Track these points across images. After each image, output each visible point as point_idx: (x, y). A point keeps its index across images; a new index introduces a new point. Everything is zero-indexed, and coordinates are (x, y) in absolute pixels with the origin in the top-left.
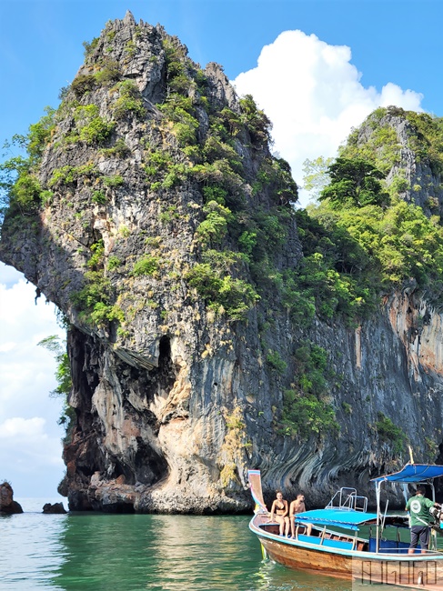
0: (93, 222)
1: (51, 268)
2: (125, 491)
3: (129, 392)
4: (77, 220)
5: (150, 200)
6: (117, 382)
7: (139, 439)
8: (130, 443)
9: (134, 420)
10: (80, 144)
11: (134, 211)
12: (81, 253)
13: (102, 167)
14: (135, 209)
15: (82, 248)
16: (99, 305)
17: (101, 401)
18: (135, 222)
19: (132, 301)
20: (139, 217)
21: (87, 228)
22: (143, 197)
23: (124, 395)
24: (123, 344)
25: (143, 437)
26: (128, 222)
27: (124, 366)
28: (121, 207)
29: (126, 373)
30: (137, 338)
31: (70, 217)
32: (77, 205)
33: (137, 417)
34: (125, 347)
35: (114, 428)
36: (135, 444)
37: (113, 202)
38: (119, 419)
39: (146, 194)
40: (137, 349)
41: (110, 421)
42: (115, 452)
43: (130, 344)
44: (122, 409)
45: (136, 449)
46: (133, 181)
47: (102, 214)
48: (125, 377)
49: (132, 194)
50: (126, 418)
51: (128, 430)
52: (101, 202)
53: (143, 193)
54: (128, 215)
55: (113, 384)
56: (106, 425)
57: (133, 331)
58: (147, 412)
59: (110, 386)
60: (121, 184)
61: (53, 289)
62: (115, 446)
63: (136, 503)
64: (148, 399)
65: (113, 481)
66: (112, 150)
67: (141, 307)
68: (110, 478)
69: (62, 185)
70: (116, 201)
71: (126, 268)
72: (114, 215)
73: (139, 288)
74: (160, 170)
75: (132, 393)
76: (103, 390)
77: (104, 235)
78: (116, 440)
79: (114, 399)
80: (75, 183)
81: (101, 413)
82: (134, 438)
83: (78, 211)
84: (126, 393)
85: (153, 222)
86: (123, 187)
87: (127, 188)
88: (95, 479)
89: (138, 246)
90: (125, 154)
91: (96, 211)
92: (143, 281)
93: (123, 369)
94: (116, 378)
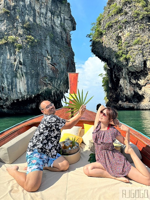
0: (118, 34)
1: (107, 49)
2: (131, 105)
3: (131, 79)
4: (114, 35)
5: (135, 24)
6: (127, 77)
7: (134, 91)
8: (131, 92)
9: (132, 86)
10: (112, 16)
11: (131, 29)
12: (116, 43)
13: (120, 19)
14: (131, 28)
15: (116, 42)
16: (123, 55)
17: (123, 83)
18: (131, 32)
19: (133, 52)
20: (132, 30)
21: (117, 36)
22: (133, 24)
23: (129, 80)
24: (133, 64)
25: (136, 91)
26: (129, 32)
27: (130, 72)
28: (126, 28)
29: (130, 74)
30: (137, 62)
31: (112, 35)
32: (113, 31)
33: (133, 86)
34: (133, 65)
35: (126, 89)
36: (133, 92)
37: (124, 27)
38: (128, 87)
39: (134, 23)
40: (137, 65)
41: (125, 87)
42: (127, 95)
43: (135, 64)
44: (129, 84)
45: (133, 94)
46: (130, 20)
47: (121, 32)
48: (130, 75)
49: (130, 24)
50: (130, 86)
51: (131, 89)
52: (120, 28)
53: (133, 23)
54: (129, 30)
55: (126, 77)
56: (124, 89)
57: (135, 60)
58: (137, 84)
59: (125, 78)
60: (126, 22)
61: (109, 54)
62: (127, 94)
63: (135, 107)
64: (137, 80)
65: (126, 103)
66: (122, 14)
67: (137, 53)
68: (124, 102)
69: (108, 27)
70: (125, 27)
71: (130, 44)
72: (124, 31)
73: (135, 48)
74: (137, 16)
75: (132, 79)
76: (123, 80)
77: (122, 37)
78: (127, 92)
79: (126, 82)
80: (112, 26)
81: (123, 85)
82: (132, 91)
83: (114, 32)
84: (130, 79)
85: (137, 30)
86: (127, 22)
87: (128, 22)
88: (120, 102)
89: (133, 38)
90: (126, 13)
91: (119, 31)
92: (136, 46)
93: (129, 73)
94: (127, 76)
